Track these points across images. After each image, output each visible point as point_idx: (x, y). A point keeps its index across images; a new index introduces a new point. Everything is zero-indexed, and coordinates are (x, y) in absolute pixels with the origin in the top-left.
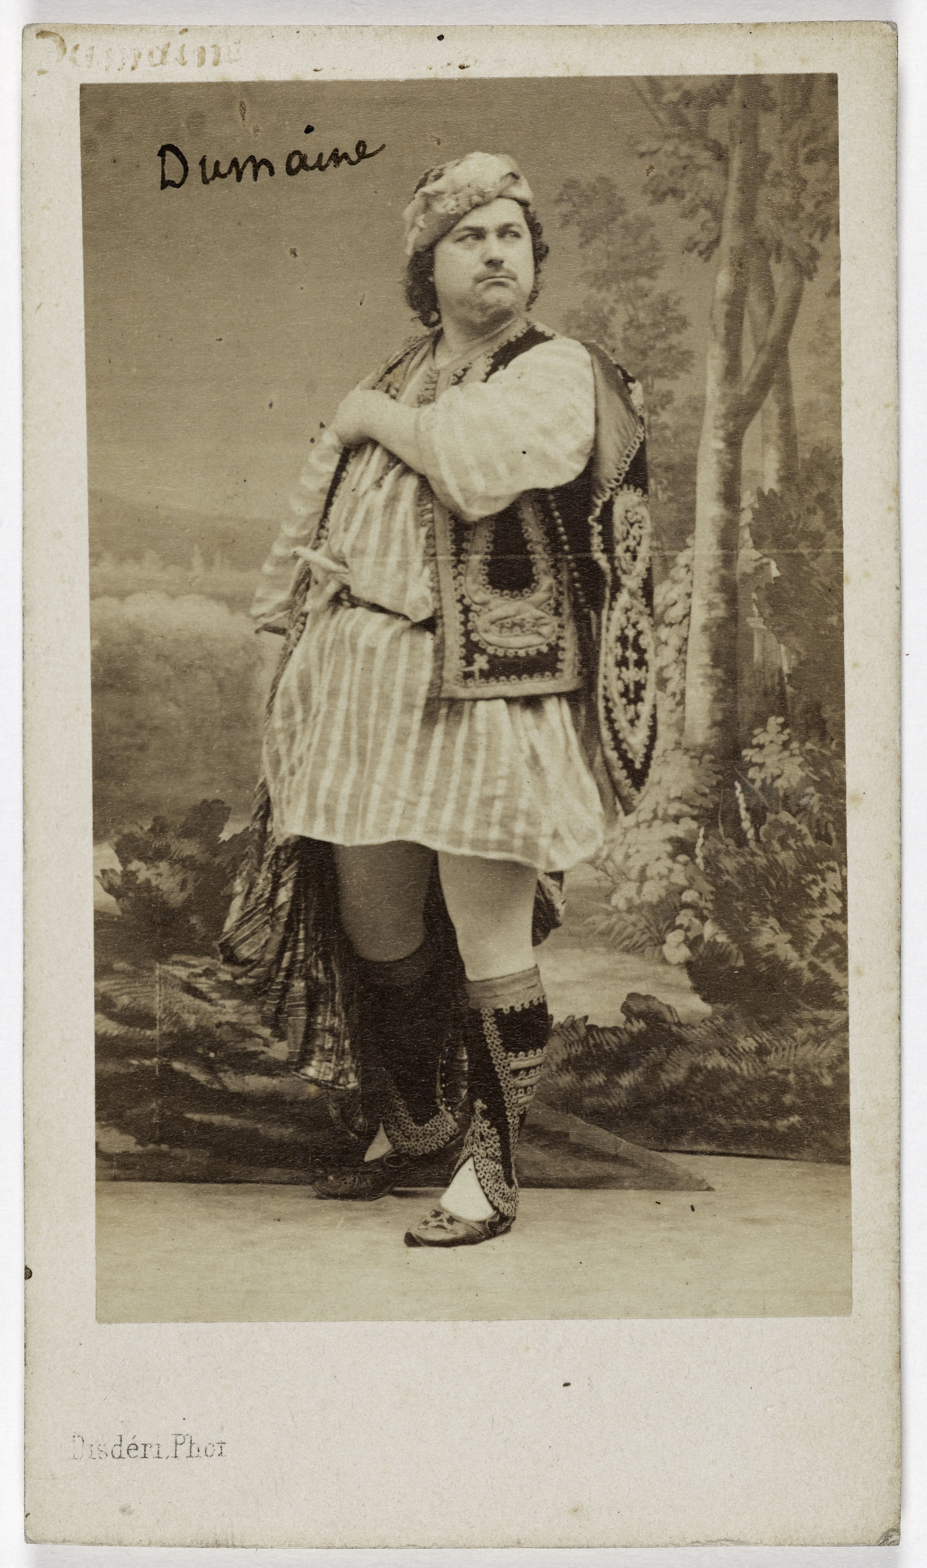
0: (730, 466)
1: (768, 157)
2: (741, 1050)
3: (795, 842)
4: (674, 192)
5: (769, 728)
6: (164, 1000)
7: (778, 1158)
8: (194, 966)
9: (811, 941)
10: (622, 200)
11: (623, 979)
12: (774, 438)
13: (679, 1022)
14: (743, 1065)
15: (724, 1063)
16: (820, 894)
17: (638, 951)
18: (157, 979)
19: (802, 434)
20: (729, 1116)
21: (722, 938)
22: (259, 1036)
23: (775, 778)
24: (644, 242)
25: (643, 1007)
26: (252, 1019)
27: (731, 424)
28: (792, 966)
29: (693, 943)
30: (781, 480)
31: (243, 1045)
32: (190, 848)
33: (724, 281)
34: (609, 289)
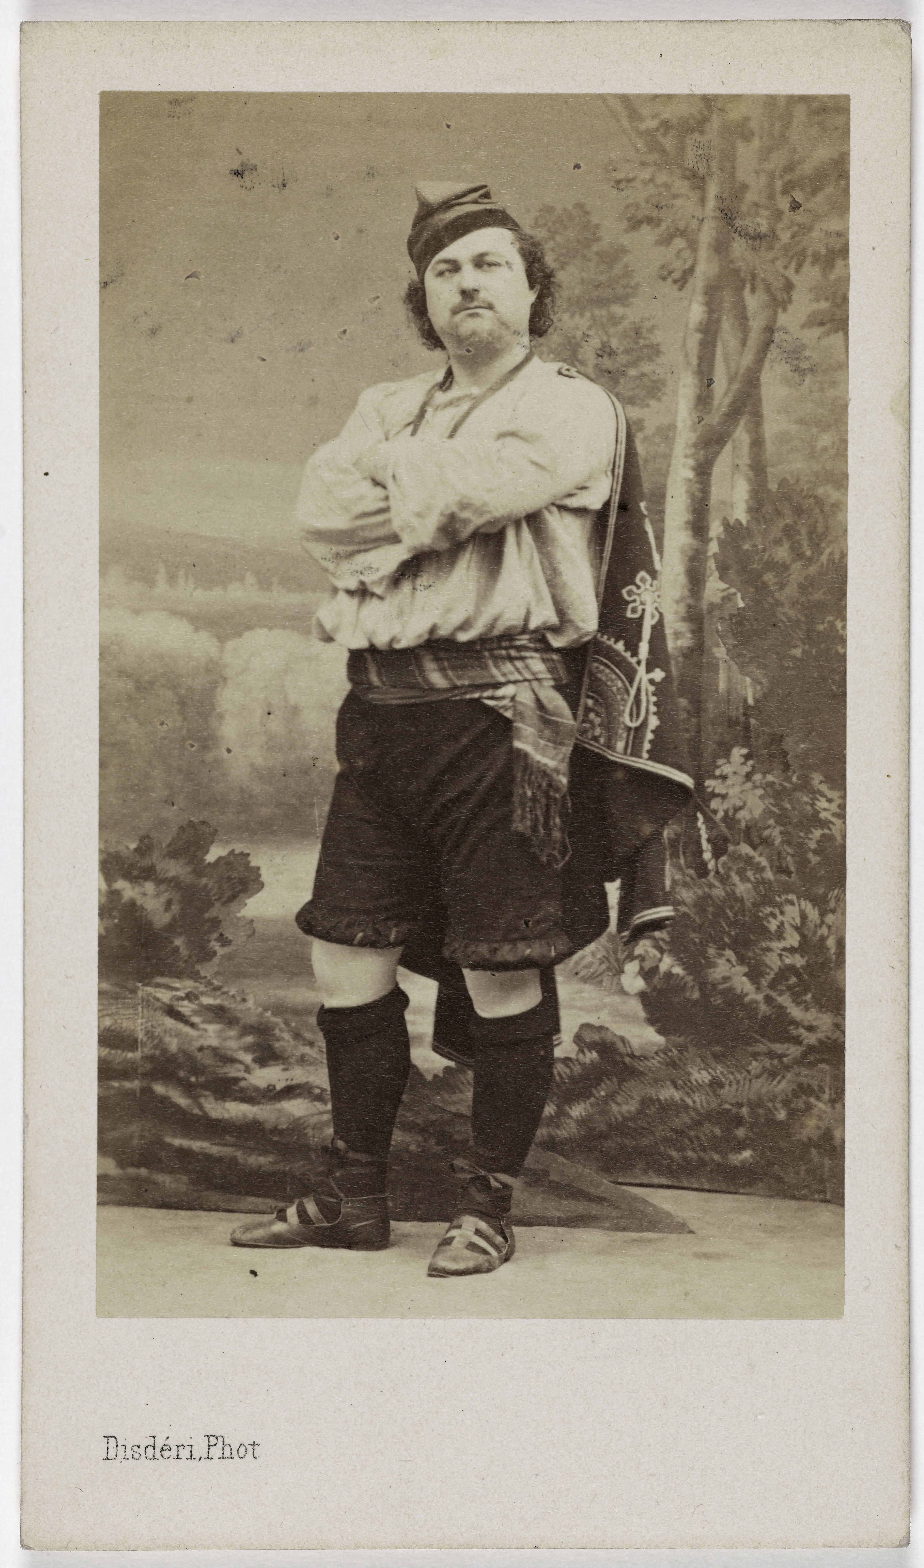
0: (700, 495)
1: (745, 187)
2: (694, 1082)
3: (754, 874)
4: (649, 220)
5: (732, 760)
6: (146, 1022)
7: (729, 1193)
8: (177, 989)
9: (768, 974)
10: (597, 226)
11: (581, 1009)
12: (744, 469)
13: (632, 1053)
14: (696, 1098)
15: (676, 1095)
16: (779, 927)
17: (595, 980)
18: (140, 1001)
19: (773, 466)
20: (680, 1149)
21: (678, 970)
22: (241, 1062)
23: (737, 809)
24: (618, 269)
25: (596, 1037)
26: (233, 1044)
27: (702, 452)
28: (747, 999)
29: (648, 974)
30: (750, 510)
31: (225, 1070)
32: (174, 869)
33: (697, 312)
34: (582, 315)
